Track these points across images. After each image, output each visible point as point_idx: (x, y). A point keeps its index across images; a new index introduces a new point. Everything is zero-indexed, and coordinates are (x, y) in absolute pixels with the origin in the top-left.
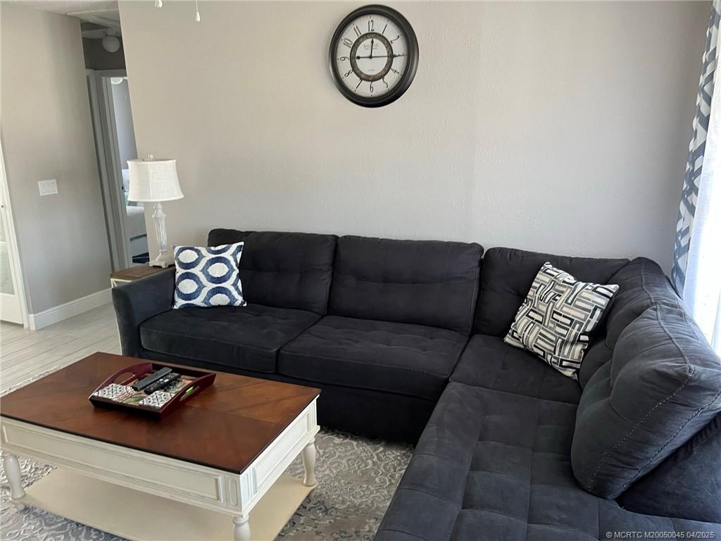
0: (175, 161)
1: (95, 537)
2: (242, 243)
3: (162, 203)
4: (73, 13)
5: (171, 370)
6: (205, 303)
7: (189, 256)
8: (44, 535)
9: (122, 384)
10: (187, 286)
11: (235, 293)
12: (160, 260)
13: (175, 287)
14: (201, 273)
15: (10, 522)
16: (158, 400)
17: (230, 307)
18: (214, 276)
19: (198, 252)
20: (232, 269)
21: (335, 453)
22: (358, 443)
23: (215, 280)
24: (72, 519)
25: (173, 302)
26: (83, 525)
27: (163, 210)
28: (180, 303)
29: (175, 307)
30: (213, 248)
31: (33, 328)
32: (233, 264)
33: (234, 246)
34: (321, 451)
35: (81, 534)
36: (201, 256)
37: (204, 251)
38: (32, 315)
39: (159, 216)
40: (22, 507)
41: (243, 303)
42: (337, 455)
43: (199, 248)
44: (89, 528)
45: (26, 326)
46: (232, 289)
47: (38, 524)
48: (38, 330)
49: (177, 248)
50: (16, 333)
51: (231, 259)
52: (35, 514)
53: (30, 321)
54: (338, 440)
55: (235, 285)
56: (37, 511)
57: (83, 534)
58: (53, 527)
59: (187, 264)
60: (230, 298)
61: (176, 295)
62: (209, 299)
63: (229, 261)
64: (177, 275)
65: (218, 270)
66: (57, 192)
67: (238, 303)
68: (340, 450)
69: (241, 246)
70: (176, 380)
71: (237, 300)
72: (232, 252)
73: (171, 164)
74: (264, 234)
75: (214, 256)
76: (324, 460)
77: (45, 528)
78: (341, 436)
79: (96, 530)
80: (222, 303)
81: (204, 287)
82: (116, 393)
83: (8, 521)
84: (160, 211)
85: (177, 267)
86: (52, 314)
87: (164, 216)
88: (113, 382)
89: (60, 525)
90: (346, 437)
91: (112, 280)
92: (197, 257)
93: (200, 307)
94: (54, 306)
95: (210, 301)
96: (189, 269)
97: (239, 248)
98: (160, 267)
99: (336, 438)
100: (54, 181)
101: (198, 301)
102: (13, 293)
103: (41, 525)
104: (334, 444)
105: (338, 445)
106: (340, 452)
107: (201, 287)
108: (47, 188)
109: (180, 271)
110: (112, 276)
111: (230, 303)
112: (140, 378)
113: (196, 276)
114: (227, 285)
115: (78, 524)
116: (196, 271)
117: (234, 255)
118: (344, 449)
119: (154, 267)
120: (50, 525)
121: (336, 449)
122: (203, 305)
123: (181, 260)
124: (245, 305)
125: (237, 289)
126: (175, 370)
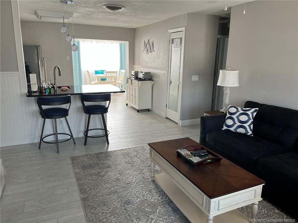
0: (238, 71)
1: (167, 199)
2: (258, 109)
3: (230, 87)
4: (217, 14)
5: (206, 151)
6: (235, 131)
7: (233, 110)
8: (155, 191)
9: (188, 151)
10: (229, 122)
11: (248, 129)
12: (224, 110)
13: (224, 121)
14: (236, 118)
15: (148, 183)
16: (196, 160)
17: (245, 135)
18: (241, 120)
19: (237, 109)
20: (249, 119)
21: (273, 216)
22: (287, 217)
23: (241, 122)
24: (163, 190)
25: (222, 127)
26: (166, 194)
27: (229, 90)
28: (225, 128)
29: (223, 129)
30: (244, 109)
31: (180, 125)
32: (251, 117)
33: (253, 109)
34: (266, 212)
35: (164, 196)
36: (238, 111)
37: (240, 109)
38: (181, 121)
39: (227, 92)
40: (153, 180)
41: (251, 134)
42: (273, 217)
43: (238, 107)
44: (167, 196)
45: (179, 124)
46: (248, 127)
47: (155, 187)
48: (182, 126)
49: (229, 106)
50: (175, 125)
51: (250, 115)
52: (155, 183)
53: (180, 122)
54: (277, 211)
55: (249, 126)
56: (156, 183)
57: (164, 197)
58: (158, 190)
59: (231, 113)
60: (246, 131)
61: (224, 125)
62: (237, 129)
63: (249, 115)
64: (227, 117)
65: (244, 118)
66: (198, 80)
67: (249, 134)
68: (276, 215)
69: (257, 110)
70: (207, 155)
71: (249, 133)
72: (252, 112)
73: (236, 72)
74: (270, 106)
75: (243, 112)
76: (265, 216)
77: (156, 189)
78: (280, 210)
79: (169, 197)
80: (242, 132)
81: (236, 124)
82: (184, 152)
83: (148, 182)
84: (228, 91)
85: (228, 114)
86: (187, 122)
87: (229, 92)
88: (185, 149)
89: (160, 190)
90: (282, 211)
91: (205, 114)
92: (236, 111)
93: (232, 132)
94: (188, 119)
95: (237, 130)
96: (232, 115)
97: (255, 111)
98: (223, 112)
99: (277, 210)
100: (198, 76)
101: (232, 129)
102: (177, 112)
103: (155, 188)
104: (274, 211)
105: (276, 213)
106: (275, 217)
107: (235, 123)
108: (195, 78)
109: (228, 115)
110: (205, 112)
111: (245, 133)
112: (195, 150)
113: (234, 118)
114: (246, 125)
115: (165, 193)
116: (234, 116)
117: (252, 113)
118: (278, 216)
119: (222, 112)
120: (157, 189)
121: (274, 215)
122: (234, 131)
123: (229, 111)
124: (252, 136)
125: (250, 128)
126: (208, 152)
